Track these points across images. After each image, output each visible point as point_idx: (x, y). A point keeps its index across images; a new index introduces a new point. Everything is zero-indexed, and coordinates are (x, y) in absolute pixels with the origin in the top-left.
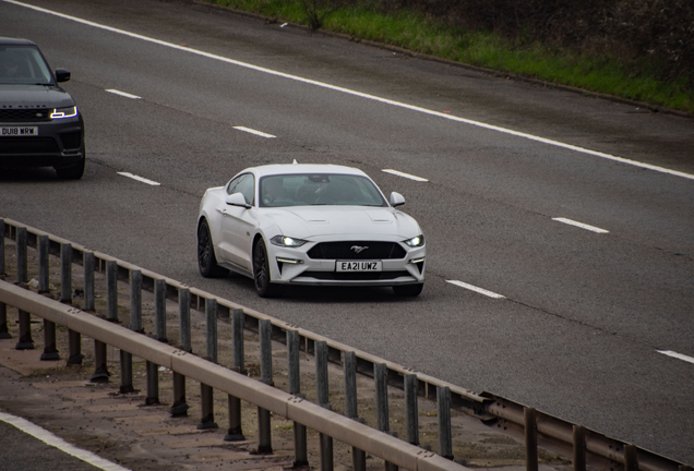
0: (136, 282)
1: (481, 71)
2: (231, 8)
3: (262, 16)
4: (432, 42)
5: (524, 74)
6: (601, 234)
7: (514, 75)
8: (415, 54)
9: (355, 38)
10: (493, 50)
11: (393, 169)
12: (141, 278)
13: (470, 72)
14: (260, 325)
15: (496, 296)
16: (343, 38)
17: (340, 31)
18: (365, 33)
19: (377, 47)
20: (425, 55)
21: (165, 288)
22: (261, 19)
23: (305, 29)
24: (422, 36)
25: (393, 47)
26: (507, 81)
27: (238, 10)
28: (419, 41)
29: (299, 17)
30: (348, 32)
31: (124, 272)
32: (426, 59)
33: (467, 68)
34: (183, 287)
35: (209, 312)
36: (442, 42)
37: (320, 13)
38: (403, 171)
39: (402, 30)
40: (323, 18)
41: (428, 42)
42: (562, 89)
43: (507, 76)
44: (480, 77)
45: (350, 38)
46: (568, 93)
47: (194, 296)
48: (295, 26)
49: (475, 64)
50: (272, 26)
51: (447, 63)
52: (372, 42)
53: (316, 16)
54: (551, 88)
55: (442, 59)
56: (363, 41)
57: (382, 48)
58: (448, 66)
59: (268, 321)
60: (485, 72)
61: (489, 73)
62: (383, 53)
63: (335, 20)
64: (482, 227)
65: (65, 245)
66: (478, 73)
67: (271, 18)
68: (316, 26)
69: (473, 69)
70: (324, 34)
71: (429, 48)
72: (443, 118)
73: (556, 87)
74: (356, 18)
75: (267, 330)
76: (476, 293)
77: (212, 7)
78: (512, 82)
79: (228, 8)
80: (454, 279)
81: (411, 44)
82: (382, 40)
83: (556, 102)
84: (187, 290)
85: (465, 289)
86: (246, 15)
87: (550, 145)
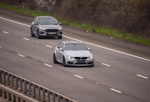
0: (39, 89)
1: (128, 42)
2: (77, 28)
3: (83, 29)
4: (118, 35)
5: (137, 43)
6: (147, 79)
7: (135, 43)
8: (114, 38)
9: (102, 34)
10: (131, 37)
11: (104, 63)
12: (40, 88)
13: (126, 42)
14: (64, 99)
15: (120, 92)
16: (100, 34)
17: (99, 33)
18: (104, 33)
19: (106, 36)
20: (117, 38)
21: (45, 90)
22: (83, 30)
23: (91, 32)
24: (116, 34)
25: (110, 36)
26: (133, 44)
27: (78, 28)
28: (115, 35)
29: (91, 29)
30: (100, 33)
31: (37, 86)
32: (117, 39)
33: (125, 41)
34: (49, 90)
35: (54, 96)
36: (120, 35)
37: (95, 29)
38: (106, 64)
39: (112, 33)
40: (95, 30)
41: (117, 35)
42: (145, 46)
43: (133, 43)
44: (128, 43)
45: (101, 34)
46: (146, 47)
47: (51, 92)
48: (90, 32)
49: (127, 40)
50: (85, 31)
51: (121, 40)
52: (105, 35)
53: (94, 30)
54: (142, 45)
55: (120, 39)
56: (104, 35)
57: (108, 36)
58: (121, 41)
59: (65, 98)
60: (129, 42)
61: (130, 42)
62: (107, 38)
63: (98, 30)
64: (120, 77)
65: (25, 80)
66: (127, 42)
67: (85, 30)
68: (94, 31)
69: (126, 41)
70: (96, 33)
71: (117, 37)
72: (117, 52)
73: (144, 46)
74: (102, 30)
75: (65, 100)
76: (116, 91)
77: (73, 27)
78: (134, 44)
79: (76, 28)
80: (112, 88)
81: (114, 36)
82: (108, 35)
83: (143, 49)
84: (49, 91)
85: (114, 91)
86: (80, 29)
87: (139, 58)
